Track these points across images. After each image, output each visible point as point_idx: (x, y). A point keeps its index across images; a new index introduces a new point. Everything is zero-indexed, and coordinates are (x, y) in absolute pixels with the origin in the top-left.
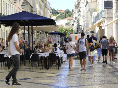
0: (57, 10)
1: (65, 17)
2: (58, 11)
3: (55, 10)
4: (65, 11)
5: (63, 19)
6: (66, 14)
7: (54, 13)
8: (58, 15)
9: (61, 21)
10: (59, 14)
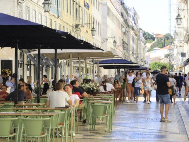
0: (153, 34)
1: (163, 46)
2: (154, 36)
3: (149, 35)
4: (164, 36)
5: (160, 48)
6: (166, 41)
7: (148, 39)
8: (153, 42)
9: (158, 51)
10: (156, 40)
